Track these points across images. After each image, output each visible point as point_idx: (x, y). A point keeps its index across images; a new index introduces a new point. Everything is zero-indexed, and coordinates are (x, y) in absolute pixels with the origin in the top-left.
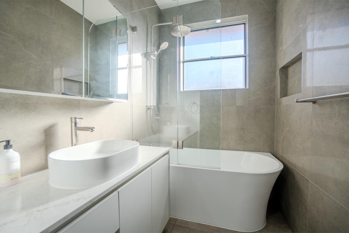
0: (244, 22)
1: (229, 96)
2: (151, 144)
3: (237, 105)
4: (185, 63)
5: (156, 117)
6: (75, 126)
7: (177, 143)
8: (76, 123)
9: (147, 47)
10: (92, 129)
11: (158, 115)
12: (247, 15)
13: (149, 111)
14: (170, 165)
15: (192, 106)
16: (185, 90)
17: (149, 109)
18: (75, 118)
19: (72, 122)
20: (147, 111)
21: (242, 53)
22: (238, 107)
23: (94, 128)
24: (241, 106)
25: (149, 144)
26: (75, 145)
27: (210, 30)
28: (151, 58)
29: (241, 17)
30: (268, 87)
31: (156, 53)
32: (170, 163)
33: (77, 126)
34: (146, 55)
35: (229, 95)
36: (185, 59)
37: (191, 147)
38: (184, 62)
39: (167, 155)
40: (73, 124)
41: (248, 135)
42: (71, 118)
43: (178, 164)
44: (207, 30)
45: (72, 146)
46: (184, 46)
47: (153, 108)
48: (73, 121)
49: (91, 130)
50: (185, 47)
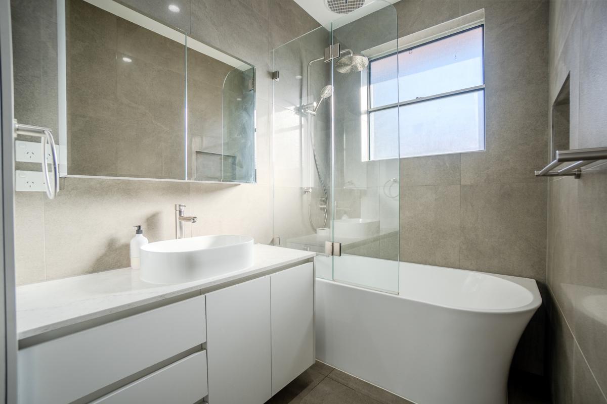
0: (481, 22)
1: (447, 167)
2: (308, 248)
3: (463, 183)
4: (372, 114)
5: (321, 205)
6: (180, 215)
7: (331, 247)
8: (180, 212)
9: (301, 97)
10: (193, 219)
11: (325, 202)
12: (484, 9)
13: (305, 196)
14: (316, 279)
15: (391, 187)
16: (372, 159)
17: (305, 192)
18: (180, 205)
19: (176, 211)
20: (302, 196)
21: (479, 83)
22: (465, 186)
23: (196, 218)
24: (471, 186)
25: (306, 248)
26: (179, 238)
27: (414, 50)
28: (308, 113)
29: (471, 15)
30: (529, 145)
31: (315, 104)
32: (316, 275)
33: (182, 215)
34: (300, 110)
35: (447, 165)
36: (372, 107)
37: (378, 257)
38: (369, 112)
39: (310, 264)
40: (178, 212)
41: (487, 240)
42: (176, 205)
43: (333, 280)
44: (411, 51)
45: (176, 238)
46: (370, 84)
47: (310, 190)
48: (178, 209)
49: (193, 221)
50: (372, 86)
